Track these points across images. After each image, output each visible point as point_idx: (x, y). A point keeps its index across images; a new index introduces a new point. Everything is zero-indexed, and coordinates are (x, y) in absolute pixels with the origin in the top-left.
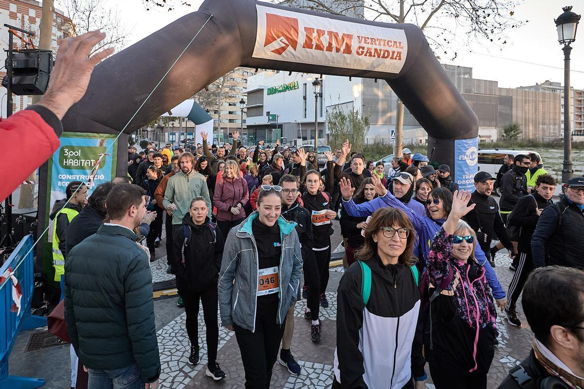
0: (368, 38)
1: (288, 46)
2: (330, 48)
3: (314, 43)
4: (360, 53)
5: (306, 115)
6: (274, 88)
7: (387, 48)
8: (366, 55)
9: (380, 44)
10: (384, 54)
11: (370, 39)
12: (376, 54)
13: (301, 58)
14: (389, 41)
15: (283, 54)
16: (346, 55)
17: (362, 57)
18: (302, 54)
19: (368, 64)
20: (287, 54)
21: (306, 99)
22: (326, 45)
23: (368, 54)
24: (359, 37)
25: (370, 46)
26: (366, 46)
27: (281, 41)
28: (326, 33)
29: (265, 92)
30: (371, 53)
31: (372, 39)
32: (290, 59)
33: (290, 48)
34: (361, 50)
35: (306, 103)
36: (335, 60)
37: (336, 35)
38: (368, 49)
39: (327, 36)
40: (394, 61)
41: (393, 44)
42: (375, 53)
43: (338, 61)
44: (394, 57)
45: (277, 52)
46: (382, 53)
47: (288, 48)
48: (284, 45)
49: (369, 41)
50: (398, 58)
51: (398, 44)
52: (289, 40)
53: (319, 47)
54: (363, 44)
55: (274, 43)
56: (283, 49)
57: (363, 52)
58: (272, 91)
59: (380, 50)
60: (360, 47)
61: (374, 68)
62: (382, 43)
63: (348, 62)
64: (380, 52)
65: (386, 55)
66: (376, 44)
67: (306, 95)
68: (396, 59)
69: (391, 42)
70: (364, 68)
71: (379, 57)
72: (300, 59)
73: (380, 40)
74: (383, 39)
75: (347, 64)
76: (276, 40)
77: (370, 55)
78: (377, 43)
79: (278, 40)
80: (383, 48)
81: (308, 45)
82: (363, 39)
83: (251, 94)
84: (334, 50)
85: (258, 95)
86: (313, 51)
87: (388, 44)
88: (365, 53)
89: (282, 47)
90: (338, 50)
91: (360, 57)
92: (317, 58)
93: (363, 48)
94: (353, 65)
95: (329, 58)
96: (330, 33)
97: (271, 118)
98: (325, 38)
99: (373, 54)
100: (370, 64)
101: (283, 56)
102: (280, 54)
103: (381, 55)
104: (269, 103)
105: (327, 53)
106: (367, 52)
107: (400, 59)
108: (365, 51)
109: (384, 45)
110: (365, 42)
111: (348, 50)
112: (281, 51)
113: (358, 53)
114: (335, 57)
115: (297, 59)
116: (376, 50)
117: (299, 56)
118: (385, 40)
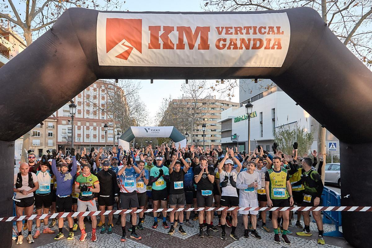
0: (231, 28)
1: (132, 49)
2: (181, 46)
3: (161, 42)
4: (221, 46)
5: (262, 135)
6: (239, 117)
7: (258, 36)
8: (229, 48)
9: (248, 33)
10: (255, 44)
11: (234, 29)
12: (243, 46)
13: (150, 60)
14: (261, 28)
15: (129, 58)
16: (202, 51)
17: (225, 51)
18: (150, 56)
19: (234, 59)
20: (133, 58)
21: (262, 123)
22: (175, 42)
23: (232, 47)
24: (218, 28)
25: (234, 37)
26: (228, 37)
27: (123, 44)
28: (175, 29)
29: (233, 121)
30: (235, 45)
31: (236, 28)
32: (138, 63)
33: (135, 51)
34: (222, 42)
35: (262, 126)
36: (191, 59)
37: (187, 30)
38: (231, 40)
39: (176, 33)
40: (271, 51)
41: (267, 30)
42: (241, 45)
43: (194, 59)
44: (271, 46)
45: (121, 56)
46: (252, 43)
47: (132, 52)
48: (127, 49)
49: (233, 31)
50: (276, 47)
51: (275, 30)
52: (132, 42)
53: (168, 46)
54: (223, 35)
55: (116, 47)
56: (128, 53)
57: (224, 46)
58: (238, 120)
59: (249, 40)
60: (219, 40)
61: (244, 62)
62: (251, 31)
63: (208, 59)
64: (249, 42)
65: (258, 45)
66: (242, 34)
67: (262, 121)
68: (273, 48)
69: (265, 28)
70: (231, 65)
71: (247, 48)
72: (149, 62)
73: (248, 28)
74: (252, 25)
75: (207, 62)
76: (117, 44)
77: (236, 47)
78: (244, 31)
79: (120, 44)
80: (252, 36)
81: (154, 45)
82: (224, 30)
83: (223, 123)
84: (187, 47)
85: (228, 123)
86: (161, 51)
87: (260, 32)
88: (227, 46)
89: (126, 51)
90: (191, 47)
91: (222, 51)
92: (168, 59)
93: (225, 40)
94: (215, 63)
95: (183, 57)
96: (180, 29)
97: (233, 137)
98: (174, 35)
99: (239, 46)
100: (237, 58)
101: (129, 61)
102: (126, 59)
103: (251, 46)
104: (236, 128)
105: (178, 51)
106: (230, 44)
107: (280, 47)
108: (228, 43)
109: (255, 33)
110: (227, 33)
111: (205, 45)
112: (125, 55)
113: (218, 47)
114: (189, 55)
115: (146, 62)
116: (243, 41)
117: (147, 59)
118: (255, 28)
